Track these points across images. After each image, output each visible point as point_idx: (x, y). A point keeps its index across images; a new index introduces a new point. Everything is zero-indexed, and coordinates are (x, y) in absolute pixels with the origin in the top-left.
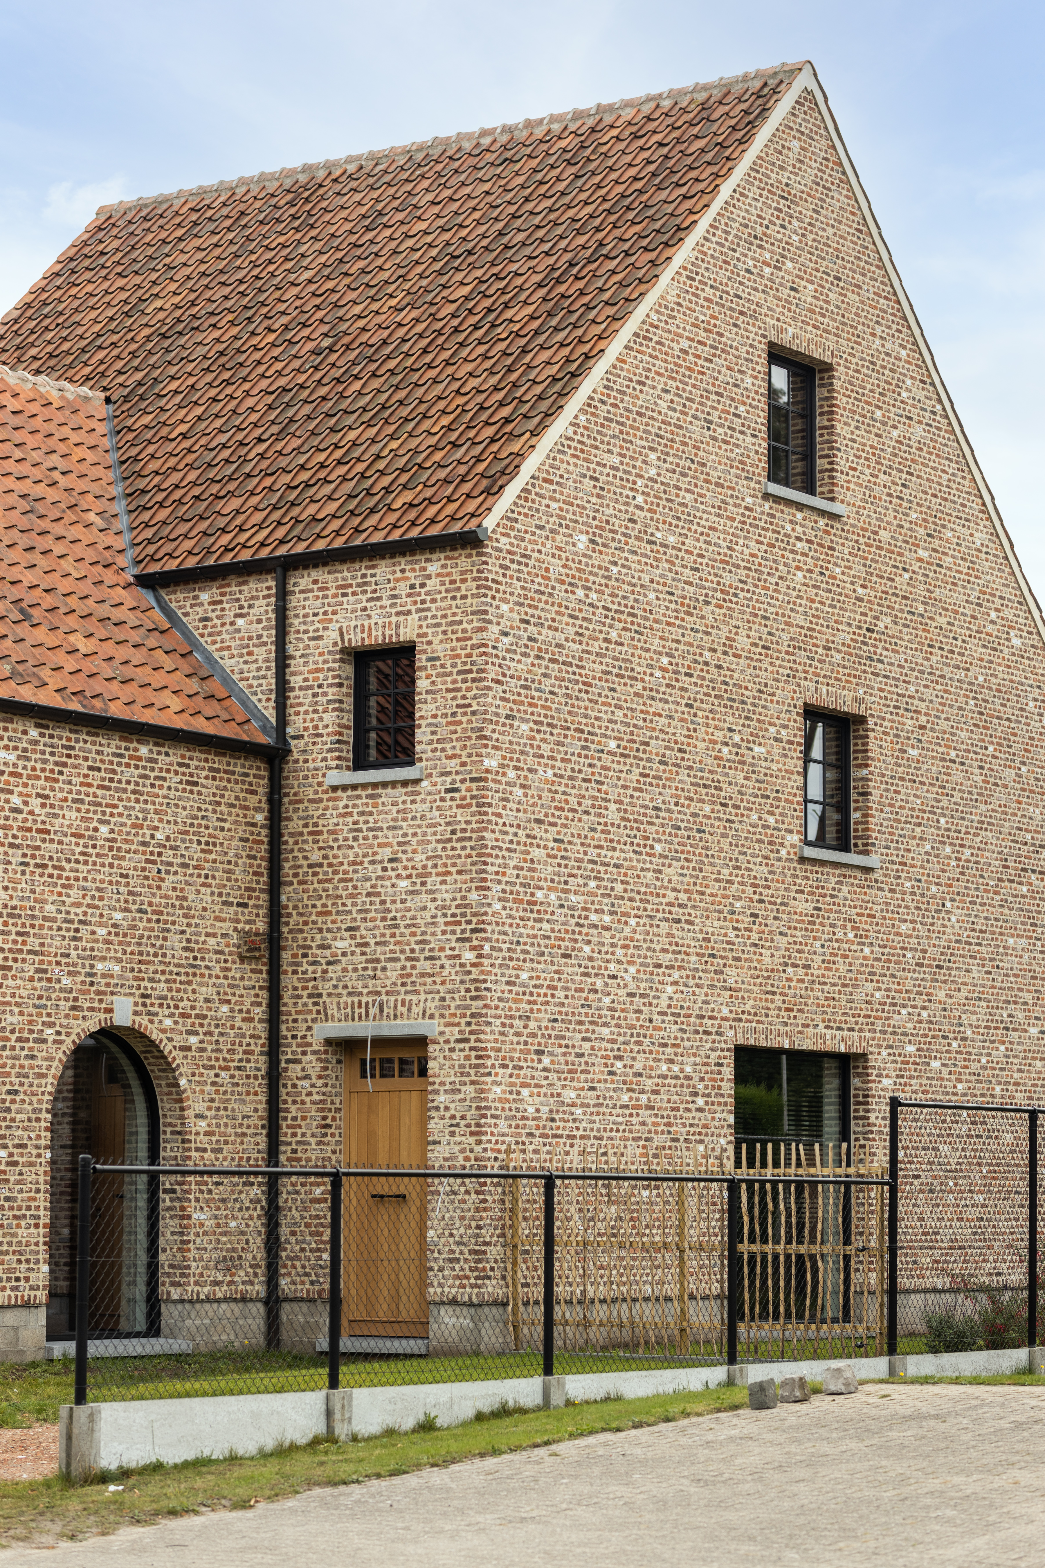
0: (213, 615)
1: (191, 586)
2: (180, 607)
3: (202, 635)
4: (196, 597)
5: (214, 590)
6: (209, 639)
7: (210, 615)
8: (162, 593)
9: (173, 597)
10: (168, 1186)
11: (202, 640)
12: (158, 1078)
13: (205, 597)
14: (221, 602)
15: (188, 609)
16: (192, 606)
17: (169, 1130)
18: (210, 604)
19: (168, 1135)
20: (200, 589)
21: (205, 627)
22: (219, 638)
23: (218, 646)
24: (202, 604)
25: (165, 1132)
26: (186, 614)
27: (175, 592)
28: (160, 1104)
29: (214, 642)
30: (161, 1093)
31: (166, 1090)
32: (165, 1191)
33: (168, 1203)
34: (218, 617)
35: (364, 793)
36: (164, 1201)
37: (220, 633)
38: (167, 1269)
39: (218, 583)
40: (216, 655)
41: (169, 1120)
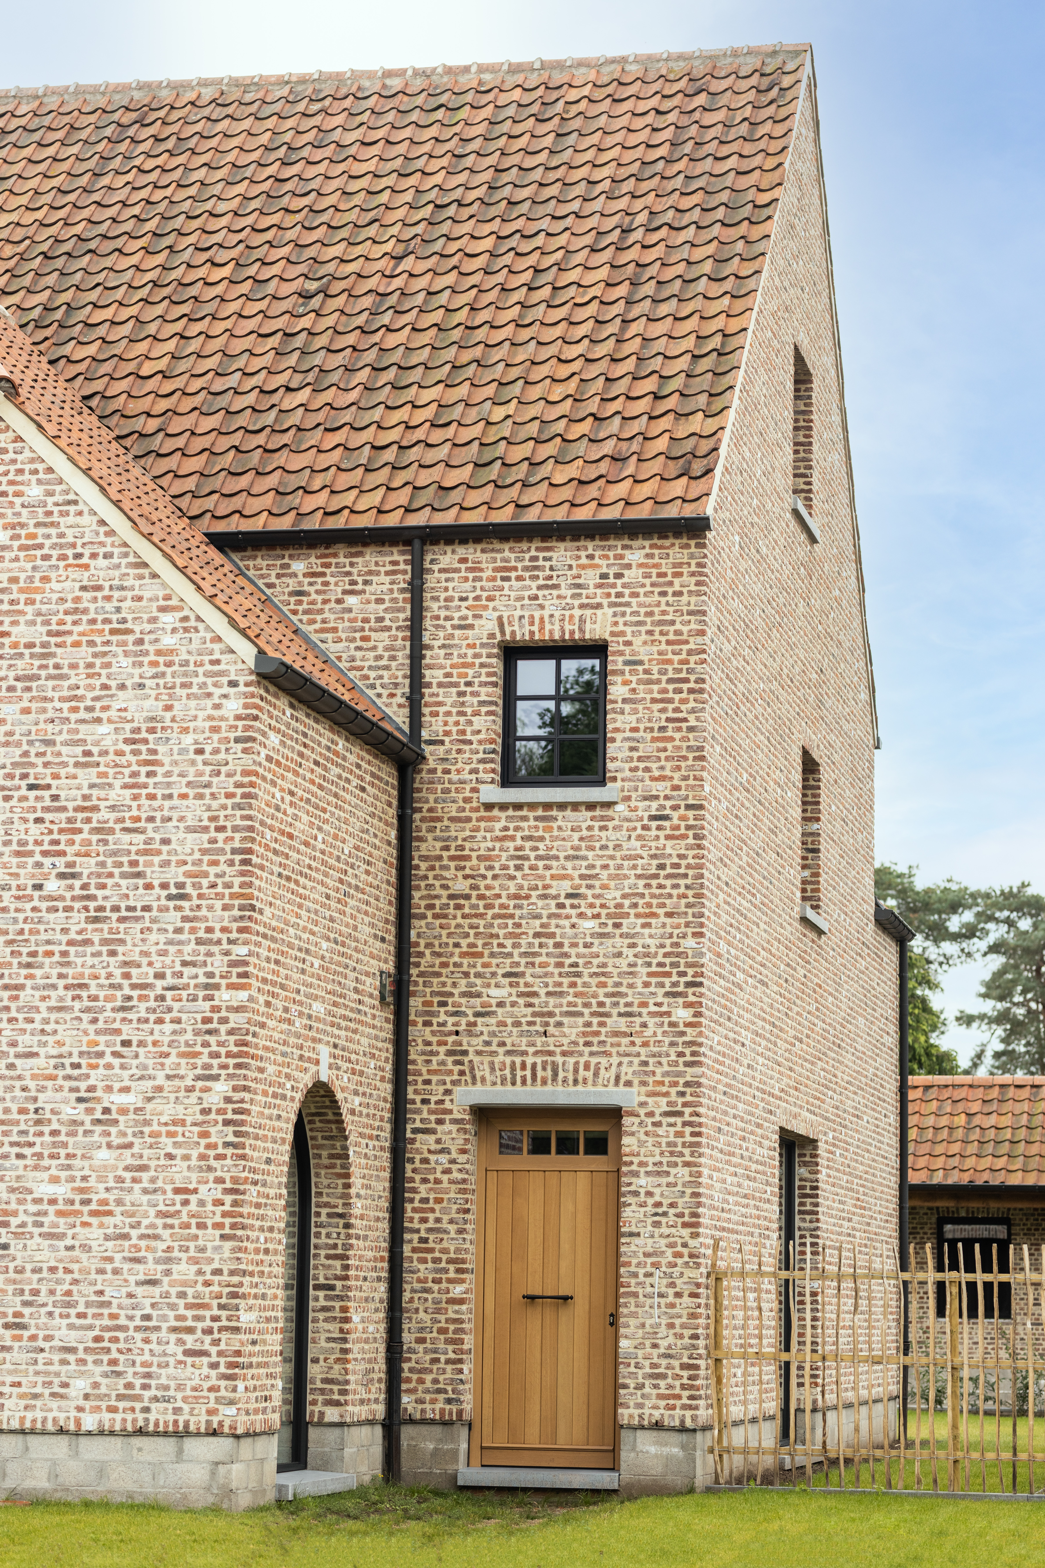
0: (312, 589)
1: (279, 552)
2: (262, 576)
3: (295, 612)
4: (288, 566)
5: (313, 560)
6: (305, 618)
7: (306, 588)
8: (235, 557)
9: (251, 563)
10: (322, 1281)
11: (294, 618)
12: (318, 1147)
13: (299, 566)
14: (323, 574)
15: (273, 579)
16: (278, 576)
17: (324, 1211)
18: (304, 575)
19: (323, 1218)
20: (291, 557)
21: (300, 602)
22: (319, 618)
23: (317, 626)
24: (296, 576)
25: (318, 1214)
26: (270, 586)
27: (255, 558)
28: (313, 1179)
29: (312, 622)
30: (318, 1166)
31: (325, 1161)
32: (317, 1287)
33: (322, 1303)
34: (318, 592)
35: (531, 815)
36: (317, 1299)
37: (321, 611)
38: (319, 1385)
39: (319, 552)
40: (314, 637)
41: (325, 1199)
